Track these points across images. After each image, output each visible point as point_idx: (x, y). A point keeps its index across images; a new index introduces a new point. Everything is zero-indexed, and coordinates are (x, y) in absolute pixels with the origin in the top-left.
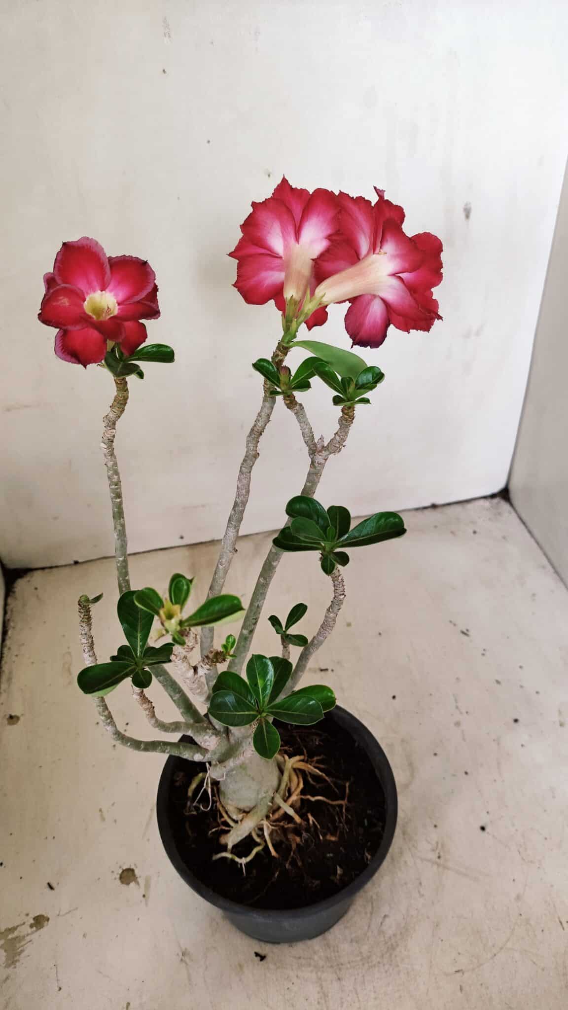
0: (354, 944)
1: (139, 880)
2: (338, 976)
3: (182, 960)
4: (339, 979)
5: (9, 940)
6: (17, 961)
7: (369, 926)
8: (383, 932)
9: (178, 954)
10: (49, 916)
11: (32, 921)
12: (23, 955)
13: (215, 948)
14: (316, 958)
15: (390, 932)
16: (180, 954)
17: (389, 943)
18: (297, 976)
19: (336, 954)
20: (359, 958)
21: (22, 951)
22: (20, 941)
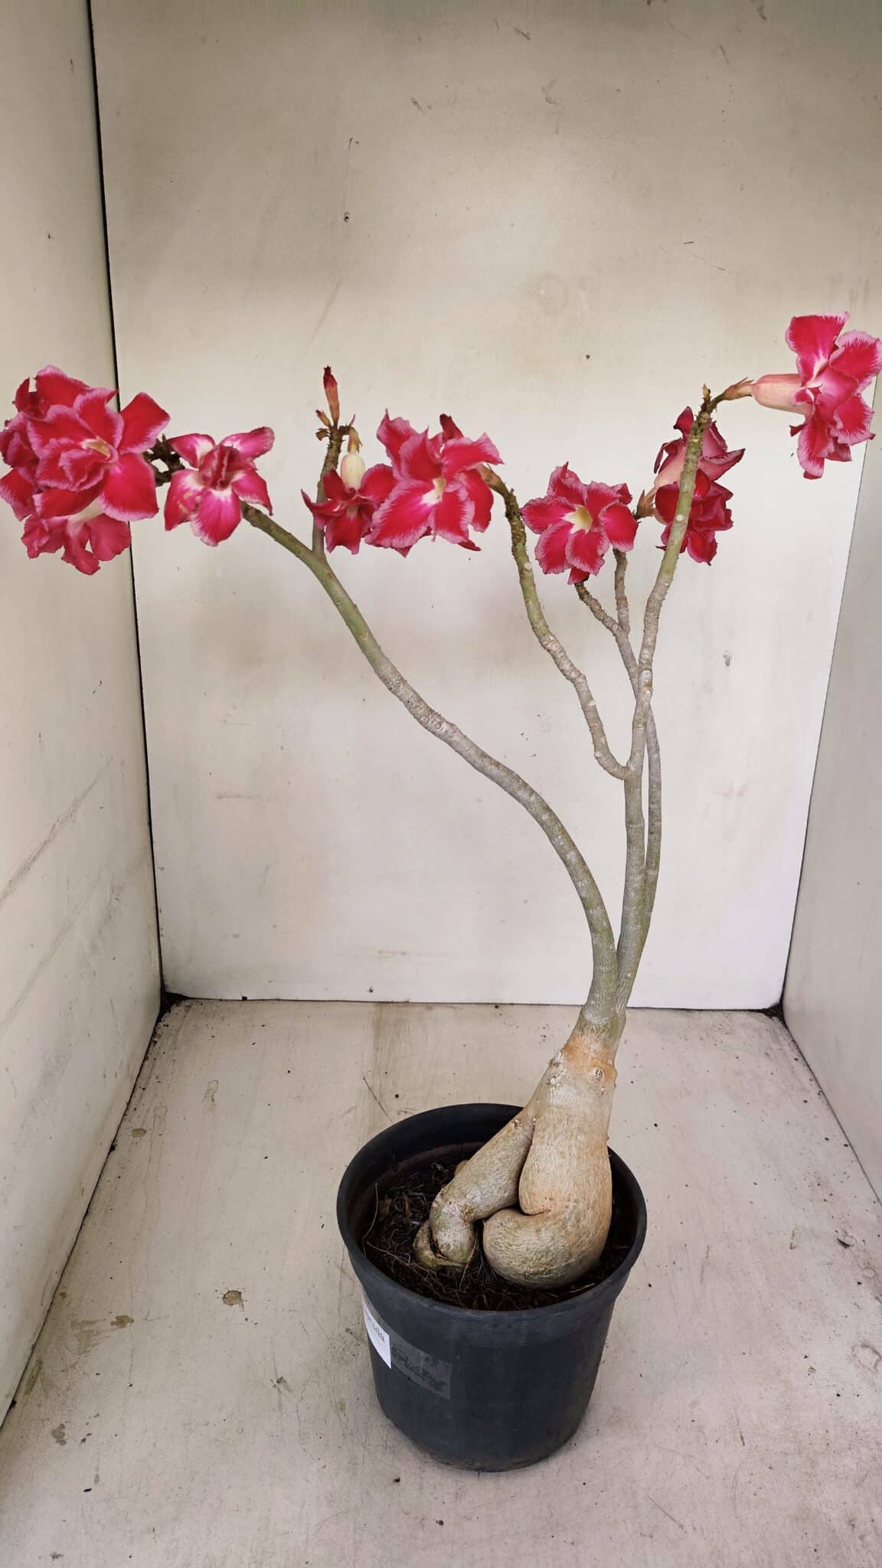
1: (244, 1303)
3: (275, 1386)
5: (85, 1332)
6: (89, 1351)
9: (272, 1380)
10: (134, 1318)
11: (115, 1320)
12: (94, 1348)
13: (316, 1382)
16: (275, 1380)
21: (96, 1344)
22: (98, 1333)
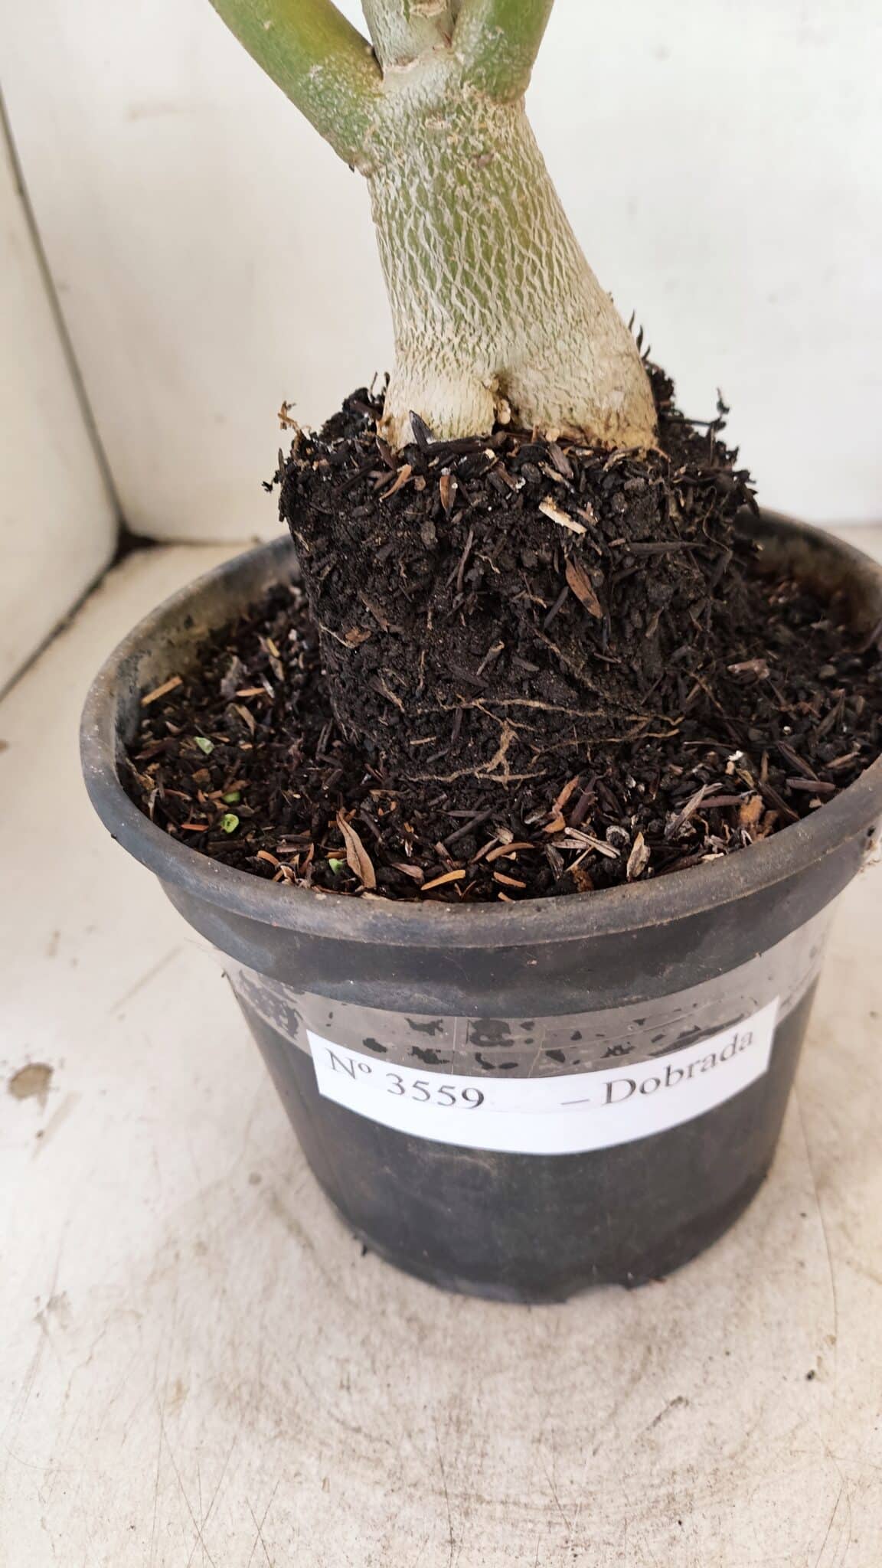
0: (544, 1449)
1: (50, 1096)
2: (452, 1529)
4: (452, 1542)
7: (614, 1414)
8: (655, 1447)
13: (138, 1316)
14: (407, 1447)
15: (678, 1456)
16: (45, 1300)
17: (663, 1491)
18: (324, 1481)
19: (475, 1460)
20: (540, 1501)
